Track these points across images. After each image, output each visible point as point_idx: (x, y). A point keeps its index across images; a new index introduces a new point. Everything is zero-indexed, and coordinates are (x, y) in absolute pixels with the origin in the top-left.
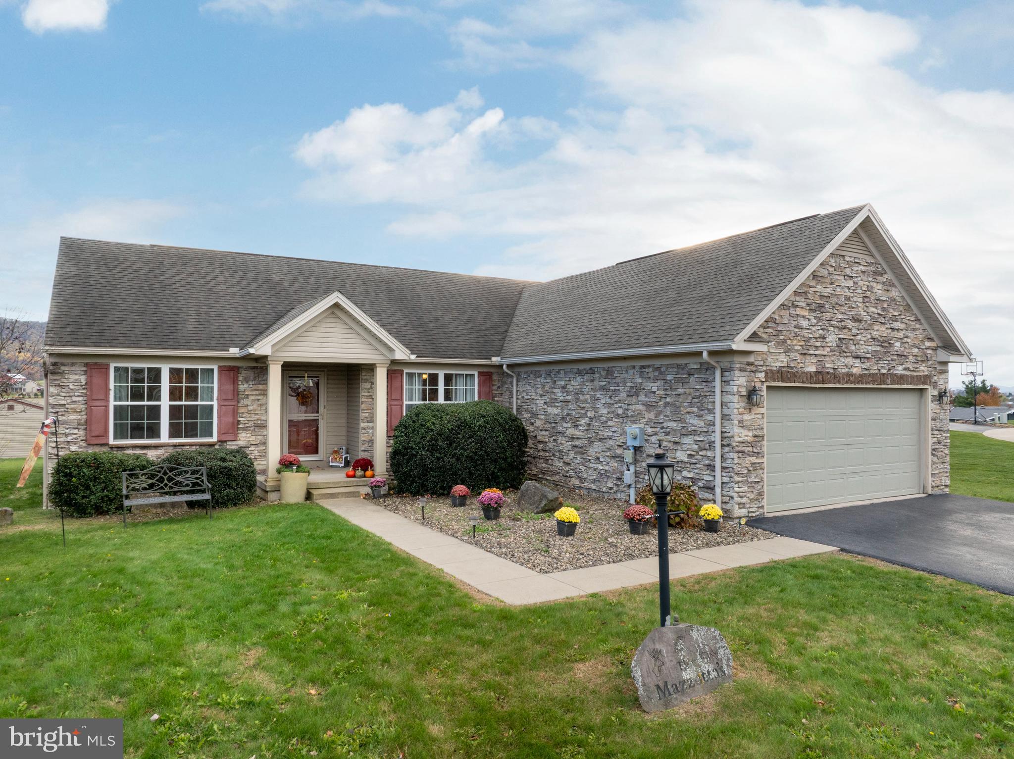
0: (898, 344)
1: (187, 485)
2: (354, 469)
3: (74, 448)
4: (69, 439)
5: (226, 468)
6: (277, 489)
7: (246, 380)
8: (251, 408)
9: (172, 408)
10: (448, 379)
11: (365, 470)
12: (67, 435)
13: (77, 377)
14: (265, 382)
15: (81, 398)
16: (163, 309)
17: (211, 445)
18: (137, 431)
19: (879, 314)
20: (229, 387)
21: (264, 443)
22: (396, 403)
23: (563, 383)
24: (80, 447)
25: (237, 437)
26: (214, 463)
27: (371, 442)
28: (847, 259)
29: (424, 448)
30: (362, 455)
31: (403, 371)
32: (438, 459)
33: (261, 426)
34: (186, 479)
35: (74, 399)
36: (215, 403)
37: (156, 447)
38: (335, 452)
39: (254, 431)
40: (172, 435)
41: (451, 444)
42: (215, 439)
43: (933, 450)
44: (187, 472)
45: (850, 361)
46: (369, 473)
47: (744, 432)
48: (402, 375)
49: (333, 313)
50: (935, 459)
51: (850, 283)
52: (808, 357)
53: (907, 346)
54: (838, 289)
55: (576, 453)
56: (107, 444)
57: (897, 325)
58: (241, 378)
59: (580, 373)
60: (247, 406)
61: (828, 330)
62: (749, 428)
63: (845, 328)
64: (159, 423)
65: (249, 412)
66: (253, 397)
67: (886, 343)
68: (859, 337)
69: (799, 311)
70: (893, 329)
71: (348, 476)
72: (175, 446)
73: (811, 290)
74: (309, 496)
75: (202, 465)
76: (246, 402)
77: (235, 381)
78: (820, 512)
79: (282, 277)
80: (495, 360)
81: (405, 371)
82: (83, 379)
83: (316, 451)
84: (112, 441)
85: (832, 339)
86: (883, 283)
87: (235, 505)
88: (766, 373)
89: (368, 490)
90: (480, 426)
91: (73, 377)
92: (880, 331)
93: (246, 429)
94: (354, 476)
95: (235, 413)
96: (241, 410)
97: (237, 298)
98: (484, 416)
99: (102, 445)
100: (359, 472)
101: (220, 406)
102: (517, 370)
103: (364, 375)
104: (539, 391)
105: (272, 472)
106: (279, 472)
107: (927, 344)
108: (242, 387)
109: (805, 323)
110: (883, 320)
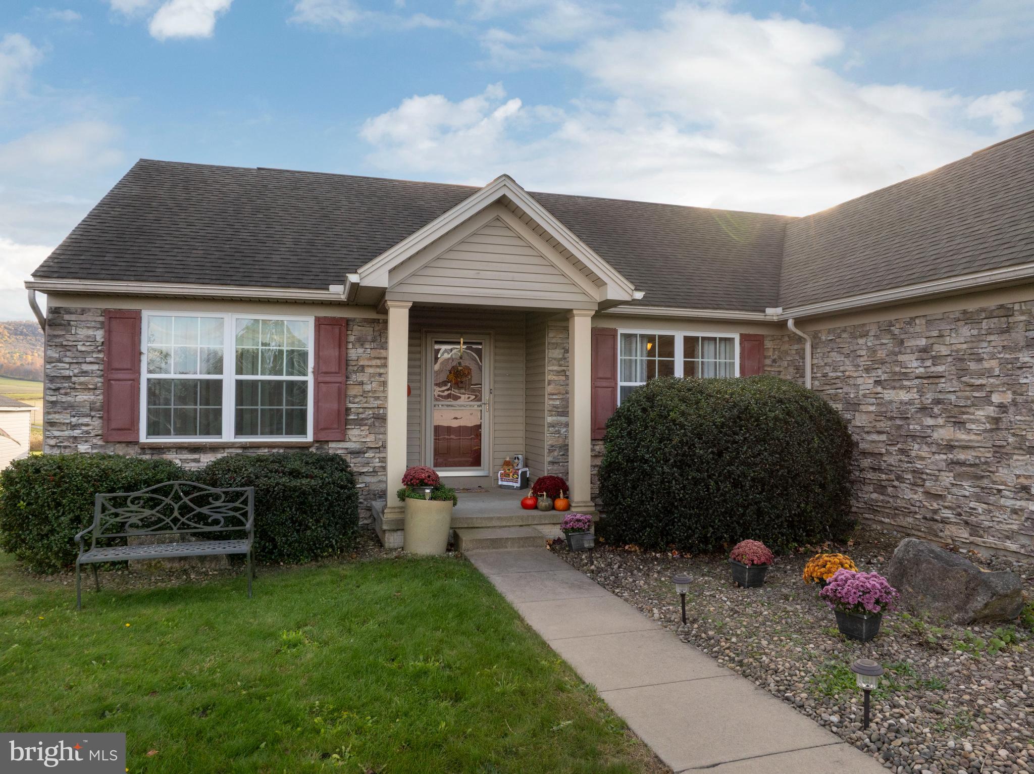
1: (216, 522)
2: (536, 496)
3: (83, 448)
4: (77, 433)
5: (295, 489)
6: (400, 526)
7: (361, 342)
8: (368, 387)
9: (239, 383)
10: (691, 344)
11: (554, 496)
12: (74, 427)
13: (91, 332)
15: (95, 367)
17: (304, 447)
18: (186, 426)
20: (332, 352)
21: (384, 446)
22: (604, 384)
24: (93, 446)
25: (344, 434)
26: (275, 479)
27: (565, 448)
29: (666, 461)
30: (547, 470)
31: (616, 331)
32: (696, 482)
33: (381, 419)
34: (219, 510)
35: (85, 367)
36: (310, 379)
38: (507, 464)
39: (373, 425)
40: (239, 430)
41: (720, 454)
42: (310, 437)
44: (217, 498)
46: (560, 503)
48: (614, 336)
49: (498, 219)
55: (959, 476)
56: (137, 443)
58: (352, 338)
60: (362, 383)
64: (221, 409)
65: (364, 394)
66: (371, 370)
71: (525, 506)
72: (244, 447)
74: (453, 543)
75: (249, 483)
76: (360, 377)
77: (342, 343)
80: (773, 313)
81: (621, 331)
82: (99, 335)
83: (476, 461)
84: (143, 438)
87: (316, 558)
89: (556, 532)
90: (776, 419)
91: (83, 333)
93: (360, 422)
94: (535, 507)
95: (342, 395)
96: (353, 391)
97: (362, 225)
98: (780, 401)
99: (128, 443)
100: (544, 501)
101: (317, 383)
102: (813, 328)
103: (552, 336)
104: (863, 362)
105: (392, 500)
106: (402, 496)
108: (354, 353)
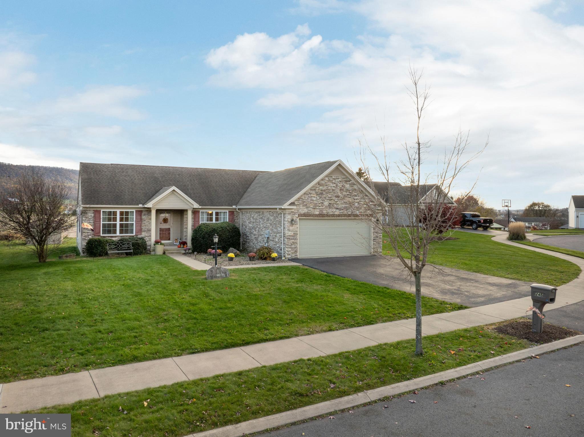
0: (357, 204)
1: (126, 248)
2: (180, 245)
3: (90, 237)
4: (89, 234)
5: (137, 243)
6: (154, 250)
7: (145, 215)
8: (146, 224)
9: (120, 224)
10: (217, 214)
11: (184, 245)
12: (88, 233)
13: (91, 214)
14: (150, 215)
15: (92, 221)
16: (117, 191)
17: (133, 236)
18: (109, 232)
19: (348, 195)
20: (139, 217)
21: (150, 236)
22: (197, 222)
23: (253, 216)
24: (92, 237)
25: (141, 233)
26: (134, 241)
27: (186, 236)
28: (333, 177)
29: (201, 238)
30: (184, 240)
31: (199, 211)
32: (205, 241)
33: (149, 230)
34: (126, 246)
35: (90, 221)
36: (134, 223)
37: (115, 237)
38: (176, 240)
39: (147, 232)
40: (120, 233)
41: (210, 236)
42: (134, 234)
43: (374, 239)
44: (126, 244)
45: (334, 210)
46: (185, 246)
47: (290, 233)
48: (199, 212)
49: (173, 193)
50: (375, 243)
51: (335, 185)
52: (315, 209)
53: (361, 204)
54: (329, 187)
55: (256, 240)
56: (100, 236)
57: (356, 198)
58: (143, 214)
59: (256, 212)
60: (145, 223)
61: (324, 201)
62: (292, 231)
63: (332, 200)
64: (116, 229)
65: (145, 225)
66: (146, 221)
67: (351, 204)
68: (338, 202)
69: (312, 195)
70: (355, 199)
71: (178, 247)
72: (121, 236)
73: (317, 188)
74: (164, 253)
75: (130, 242)
76: (144, 222)
77: (141, 215)
78: (319, 258)
79: (159, 175)
80: (234, 207)
81: (200, 211)
82: (93, 215)
83: (169, 239)
84: (101, 235)
85: (326, 203)
86: (350, 184)
87: (140, 254)
88: (299, 215)
89: (184, 252)
90: (220, 230)
91: (90, 214)
92: (347, 199)
93: (144, 231)
94: (180, 247)
95: (141, 226)
96: (143, 225)
98: (222, 227)
99: (98, 236)
100: (182, 246)
101: (136, 224)
102: (242, 210)
103: (185, 213)
104: (247, 218)
105: (152, 246)
106: (154, 245)
107: (371, 203)
108: (143, 217)
109: (314, 199)
110: (350, 196)
